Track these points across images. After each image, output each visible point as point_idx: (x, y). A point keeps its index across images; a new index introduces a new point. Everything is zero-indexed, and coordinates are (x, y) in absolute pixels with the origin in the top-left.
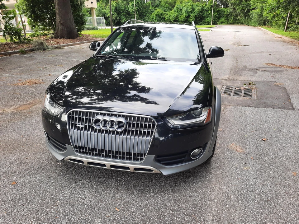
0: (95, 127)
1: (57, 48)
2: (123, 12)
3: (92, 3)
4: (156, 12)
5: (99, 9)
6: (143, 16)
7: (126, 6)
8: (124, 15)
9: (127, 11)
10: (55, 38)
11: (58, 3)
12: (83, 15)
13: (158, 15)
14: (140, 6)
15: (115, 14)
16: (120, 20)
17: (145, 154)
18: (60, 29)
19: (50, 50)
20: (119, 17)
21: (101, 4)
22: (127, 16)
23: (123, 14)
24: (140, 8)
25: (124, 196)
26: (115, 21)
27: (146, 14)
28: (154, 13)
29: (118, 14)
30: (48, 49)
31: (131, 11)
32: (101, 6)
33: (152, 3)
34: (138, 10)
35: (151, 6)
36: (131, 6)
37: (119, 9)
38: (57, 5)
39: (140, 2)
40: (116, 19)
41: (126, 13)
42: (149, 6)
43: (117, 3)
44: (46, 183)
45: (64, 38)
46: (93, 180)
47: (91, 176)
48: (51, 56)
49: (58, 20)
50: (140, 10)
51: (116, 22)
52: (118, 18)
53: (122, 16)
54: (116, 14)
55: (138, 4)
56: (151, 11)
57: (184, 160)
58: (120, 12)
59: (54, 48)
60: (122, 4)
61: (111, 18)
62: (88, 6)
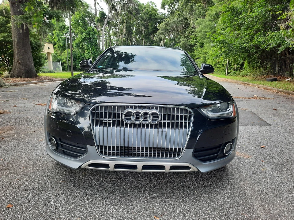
0: (126, 121)
1: (15, 85)
2: (79, 59)
3: (49, 48)
5: (54, 56)
7: (82, 54)
9: (83, 57)
10: (11, 77)
11: (17, 43)
12: (42, 57)
14: (96, 54)
16: (75, 65)
17: (183, 148)
18: (17, 68)
19: (7, 86)
20: (75, 63)
21: (56, 51)
24: (95, 56)
25: (156, 204)
29: (74, 60)
30: (5, 86)
31: (87, 58)
32: (56, 53)
36: (87, 53)
37: (75, 56)
38: (15, 44)
39: (96, 51)
44: (54, 201)
45: (21, 77)
46: (111, 192)
47: (107, 189)
48: (11, 91)
49: (15, 59)
55: (94, 52)
57: (217, 156)
58: (76, 59)
59: (12, 85)
60: (78, 51)
61: (66, 63)
62: (44, 51)
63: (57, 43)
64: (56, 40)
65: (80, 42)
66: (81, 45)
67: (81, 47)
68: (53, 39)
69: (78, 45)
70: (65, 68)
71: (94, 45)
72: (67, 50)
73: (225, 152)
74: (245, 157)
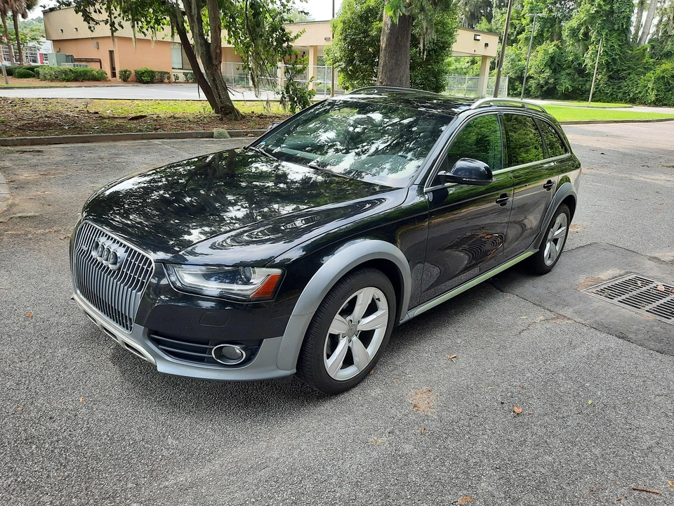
2: (570, 67)
3: (487, 45)
4: (658, 70)
5: (512, 60)
6: (619, 79)
7: (580, 54)
8: (569, 74)
9: (580, 64)
13: (663, 77)
14: (616, 54)
15: (548, 70)
16: (555, 84)
20: (555, 79)
21: (520, 48)
22: (576, 76)
23: (567, 71)
26: (542, 87)
27: (629, 74)
28: (652, 72)
29: (555, 71)
31: (589, 67)
32: (517, 52)
33: (653, 47)
34: (608, 64)
35: (647, 55)
36: (593, 53)
37: (560, 61)
39: (620, 45)
40: (547, 83)
41: (575, 69)
42: (643, 56)
43: (558, 47)
50: (615, 64)
51: (545, 88)
52: (551, 81)
53: (563, 77)
54: (548, 73)
55: (614, 50)
56: (645, 68)
58: (562, 68)
60: (571, 49)
61: (534, 79)
62: (476, 53)
63: (526, 28)
64: (524, 22)
65: (582, 24)
66: (582, 31)
67: (581, 36)
68: (520, 20)
69: (574, 32)
70: (530, 89)
71: (618, 29)
72: (544, 46)
73: (214, 357)
74: (415, 406)
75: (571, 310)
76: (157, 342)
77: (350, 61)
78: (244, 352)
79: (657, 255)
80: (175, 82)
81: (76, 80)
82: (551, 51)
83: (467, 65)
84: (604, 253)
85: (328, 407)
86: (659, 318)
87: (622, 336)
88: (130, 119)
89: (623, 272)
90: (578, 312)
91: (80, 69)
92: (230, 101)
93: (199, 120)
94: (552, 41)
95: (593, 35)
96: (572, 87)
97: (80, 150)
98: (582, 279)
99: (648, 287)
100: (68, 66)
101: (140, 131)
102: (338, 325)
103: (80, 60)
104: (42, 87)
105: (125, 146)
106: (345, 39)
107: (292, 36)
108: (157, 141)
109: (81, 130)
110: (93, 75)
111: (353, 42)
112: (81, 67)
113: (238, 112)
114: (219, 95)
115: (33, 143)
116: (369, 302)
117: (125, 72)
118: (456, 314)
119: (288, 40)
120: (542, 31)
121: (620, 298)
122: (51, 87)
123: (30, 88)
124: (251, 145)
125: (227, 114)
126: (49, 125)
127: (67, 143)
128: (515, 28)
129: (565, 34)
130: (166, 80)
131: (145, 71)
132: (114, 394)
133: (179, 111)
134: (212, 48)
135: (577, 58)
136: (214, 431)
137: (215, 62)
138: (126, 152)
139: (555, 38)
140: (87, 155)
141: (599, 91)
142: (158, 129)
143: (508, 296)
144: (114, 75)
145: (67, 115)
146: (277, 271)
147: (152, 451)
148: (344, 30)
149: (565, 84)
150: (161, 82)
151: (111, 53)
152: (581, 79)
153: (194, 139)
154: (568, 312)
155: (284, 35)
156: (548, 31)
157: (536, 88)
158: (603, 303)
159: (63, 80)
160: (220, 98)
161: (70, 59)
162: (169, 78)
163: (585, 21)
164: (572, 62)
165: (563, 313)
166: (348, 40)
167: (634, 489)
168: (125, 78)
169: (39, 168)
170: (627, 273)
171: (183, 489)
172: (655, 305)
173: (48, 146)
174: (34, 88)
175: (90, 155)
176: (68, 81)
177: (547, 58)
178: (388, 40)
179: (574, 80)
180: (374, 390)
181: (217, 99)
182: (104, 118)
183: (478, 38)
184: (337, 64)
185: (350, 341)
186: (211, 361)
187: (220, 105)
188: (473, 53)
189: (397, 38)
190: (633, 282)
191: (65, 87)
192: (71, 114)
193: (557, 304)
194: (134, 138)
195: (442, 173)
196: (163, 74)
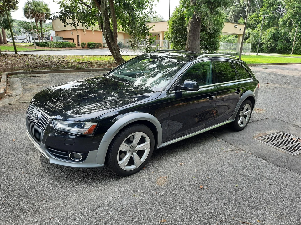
2: (282, 39)
3: (240, 29)
5: (255, 36)
8: (282, 42)
9: (287, 37)
15: (271, 40)
16: (275, 46)
17: (41, 142)
20: (275, 44)
21: (258, 30)
23: (281, 40)
26: (269, 48)
29: (275, 40)
31: (291, 38)
32: (257, 32)
36: (294, 32)
37: (277, 36)
40: (271, 46)
41: (285, 39)
43: (277, 30)
51: (270, 48)
52: (273, 45)
53: (279, 43)
54: (271, 41)
58: (278, 39)
60: (283, 30)
61: (265, 44)
62: (235, 33)
64: (260, 19)
65: (288, 19)
66: (288, 22)
67: (288, 24)
68: (259, 18)
69: (284, 23)
70: (263, 49)
72: (270, 29)
73: (70, 157)
74: (158, 183)
75: (246, 147)
76: (50, 151)
77: (175, 38)
78: (82, 156)
79: (298, 124)
80: (103, 48)
81: (63, 47)
82: (273, 31)
83: (233, 38)
84: (272, 123)
85: (121, 181)
86: (287, 152)
87: (265, 159)
88: (79, 63)
89: (279, 131)
90: (249, 148)
91: (65, 43)
92: (121, 56)
93: (108, 64)
94: (274, 27)
95: (294, 24)
96: (284, 48)
97: (55, 76)
98: (257, 133)
99: (288, 138)
100: (61, 42)
101: (82, 68)
102: (123, 147)
103: (66, 39)
104: (49, 50)
105: (74, 74)
106: (173, 28)
107: (149, 28)
108: (87, 72)
109: (58, 68)
110: (70, 45)
111: (177, 30)
112: (65, 42)
113: (124, 60)
114: (116, 53)
115: (37, 73)
116: (140, 138)
117: (83, 44)
118: (191, 146)
119: (147, 29)
120: (269, 23)
121: (272, 143)
122: (53, 50)
123: (44, 51)
124: (107, 74)
125: (119, 61)
126: (46, 66)
127: (51, 73)
128: (256, 21)
129: (280, 23)
130: (100, 47)
131: (91, 43)
132: (36, 172)
133: (100, 60)
134: (113, 33)
135: (286, 34)
136: (70, 187)
137: (114, 39)
138: (73, 77)
139: (275, 25)
140: (57, 78)
141: (297, 49)
142: (89, 67)
143: (219, 140)
144: (79, 45)
145: (54, 62)
146: (95, 124)
147: (43, 193)
148: (173, 24)
149: (280, 46)
150: (98, 48)
151: (78, 36)
152: (288, 44)
153: (103, 72)
154: (244, 148)
155: (145, 28)
156: (272, 23)
157: (266, 48)
158: (263, 144)
159: (58, 47)
160: (116, 54)
161: (62, 39)
162: (101, 46)
163: (290, 18)
164: (283, 36)
165: (241, 148)
166: (175, 28)
167: (240, 222)
168: (83, 46)
169: (37, 83)
170: (280, 132)
171: (50, 208)
172: (288, 146)
173: (43, 74)
174: (46, 51)
175: (59, 78)
176: (60, 48)
177: (271, 34)
178: (191, 29)
179: (284, 44)
180: (143, 175)
181: (115, 55)
182: (69, 63)
183: (236, 26)
184: (170, 39)
185: (132, 154)
186: (69, 159)
187: (116, 57)
188: (234, 33)
189: (195, 28)
190: (282, 136)
191: (59, 50)
192: (56, 61)
193: (240, 144)
194: (78, 71)
195: (179, 85)
196: (99, 44)
